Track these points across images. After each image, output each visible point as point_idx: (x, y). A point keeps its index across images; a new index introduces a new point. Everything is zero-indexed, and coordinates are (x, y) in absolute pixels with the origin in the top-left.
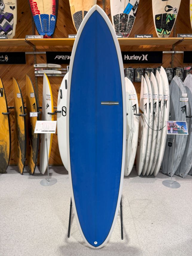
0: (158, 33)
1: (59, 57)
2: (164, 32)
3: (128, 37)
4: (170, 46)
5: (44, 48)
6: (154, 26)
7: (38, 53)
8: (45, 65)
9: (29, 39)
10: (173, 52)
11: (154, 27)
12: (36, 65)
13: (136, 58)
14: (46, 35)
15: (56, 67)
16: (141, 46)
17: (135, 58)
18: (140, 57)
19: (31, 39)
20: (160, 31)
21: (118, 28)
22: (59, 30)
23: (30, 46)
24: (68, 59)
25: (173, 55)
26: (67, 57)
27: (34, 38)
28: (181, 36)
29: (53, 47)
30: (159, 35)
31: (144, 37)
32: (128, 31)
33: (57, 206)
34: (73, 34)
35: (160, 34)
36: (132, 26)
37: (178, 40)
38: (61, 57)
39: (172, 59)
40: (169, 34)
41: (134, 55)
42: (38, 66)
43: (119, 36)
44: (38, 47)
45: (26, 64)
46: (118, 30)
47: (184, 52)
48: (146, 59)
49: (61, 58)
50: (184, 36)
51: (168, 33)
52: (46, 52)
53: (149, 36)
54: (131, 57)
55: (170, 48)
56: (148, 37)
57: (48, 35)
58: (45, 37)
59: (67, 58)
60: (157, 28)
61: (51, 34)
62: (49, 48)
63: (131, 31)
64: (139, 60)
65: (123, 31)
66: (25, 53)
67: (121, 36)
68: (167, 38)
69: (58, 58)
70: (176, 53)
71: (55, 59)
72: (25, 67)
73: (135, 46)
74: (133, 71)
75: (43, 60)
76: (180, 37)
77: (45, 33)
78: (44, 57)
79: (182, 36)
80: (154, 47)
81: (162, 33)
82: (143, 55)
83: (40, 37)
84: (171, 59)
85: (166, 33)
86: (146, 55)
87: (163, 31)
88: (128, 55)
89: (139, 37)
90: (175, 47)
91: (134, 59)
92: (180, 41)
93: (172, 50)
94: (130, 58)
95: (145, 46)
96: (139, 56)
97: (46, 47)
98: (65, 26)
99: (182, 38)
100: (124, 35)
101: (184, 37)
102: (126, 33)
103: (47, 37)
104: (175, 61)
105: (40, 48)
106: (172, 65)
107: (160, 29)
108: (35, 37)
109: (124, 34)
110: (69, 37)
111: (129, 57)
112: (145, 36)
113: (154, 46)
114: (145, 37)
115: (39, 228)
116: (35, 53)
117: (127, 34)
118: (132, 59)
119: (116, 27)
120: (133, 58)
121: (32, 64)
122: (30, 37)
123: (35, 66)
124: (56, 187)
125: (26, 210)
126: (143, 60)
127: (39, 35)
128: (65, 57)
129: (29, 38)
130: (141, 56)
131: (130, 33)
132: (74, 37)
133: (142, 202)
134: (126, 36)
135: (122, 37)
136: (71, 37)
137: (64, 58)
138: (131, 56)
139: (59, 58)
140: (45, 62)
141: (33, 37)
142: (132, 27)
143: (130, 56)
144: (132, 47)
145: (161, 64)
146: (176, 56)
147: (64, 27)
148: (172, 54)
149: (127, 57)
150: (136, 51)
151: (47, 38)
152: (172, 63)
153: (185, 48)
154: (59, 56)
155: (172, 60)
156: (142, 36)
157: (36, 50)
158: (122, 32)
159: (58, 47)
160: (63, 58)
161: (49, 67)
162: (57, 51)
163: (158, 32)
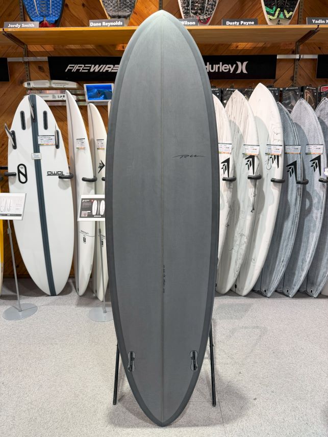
0: (267, 17)
1: (73, 67)
2: (279, 14)
3: (210, 25)
4: (291, 44)
5: (44, 50)
6: (261, 3)
7: (31, 59)
8: (46, 84)
9: (10, 30)
10: (297, 57)
11: (261, 7)
12: (29, 84)
13: (225, 69)
14: (45, 22)
15: (66, 86)
16: (234, 44)
17: (223, 68)
18: (232, 67)
19: (13, 30)
20: (273, 13)
21: (188, 6)
22: (72, 13)
23: (17, 46)
24: (92, 70)
25: (297, 63)
26: (90, 67)
27: (21, 27)
28: (314, 21)
29: (61, 47)
30: (270, 19)
31: (240, 24)
32: (209, 13)
33: (66, 361)
34: (98, 19)
35: (271, 17)
36: (215, 3)
37: (308, 31)
38: (77, 68)
39: (295, 70)
40: (289, 18)
41: (221, 63)
42: (33, 84)
43: (191, 23)
44: (33, 48)
45: (10, 83)
46: (188, 9)
47: (319, 56)
48: (245, 71)
49: (78, 70)
50: (320, 21)
51: (288, 16)
52: (49, 58)
53: (250, 23)
54: (216, 67)
55: (291, 48)
56: (248, 25)
57: (49, 22)
58: (42, 24)
59: (89, 70)
60: (265, 5)
61: (54, 19)
62: (54, 49)
63: (214, 12)
64: (231, 72)
65: (199, 11)
66: (6, 59)
67: (194, 23)
68: (286, 25)
69: (72, 69)
70: (303, 59)
71: (66, 71)
72: (9, 87)
73: (222, 45)
74: (218, 94)
75: (43, 74)
76: (311, 23)
77: (43, 16)
78: (45, 68)
79: (317, 22)
80: (261, 47)
81: (276, 17)
82: (237, 62)
83: (32, 26)
84: (292, 72)
85: (285, 16)
86: (245, 63)
87: (277, 12)
88: (208, 63)
89: (231, 23)
90: (301, 46)
91: (221, 71)
92: (312, 33)
93: (294, 52)
94: (212, 69)
95: (242, 45)
96: (230, 65)
97: (49, 48)
98: (83, 5)
99: (316, 26)
100: (200, 20)
101: (320, 23)
102: (205, 18)
103: (48, 25)
104: (300, 75)
105: (38, 50)
106: (294, 82)
107: (272, 8)
108: (23, 25)
109: (201, 18)
110: (92, 24)
111: (210, 66)
112: (242, 22)
113: (261, 45)
114: (243, 24)
115: (24, 411)
116: (26, 59)
117: (207, 19)
118: (217, 71)
119: (184, 3)
120: (219, 68)
121: (22, 83)
122: (12, 26)
123: (26, 85)
124: (69, 321)
125: (4, 370)
126: (237, 72)
127: (32, 20)
128: (85, 67)
129: (10, 27)
130: (234, 65)
131: (212, 15)
132: (100, 24)
133: (235, 351)
134: (205, 22)
135: (196, 25)
136: (95, 25)
137: (83, 69)
138: (214, 66)
139: (74, 70)
140: (47, 78)
141: (19, 26)
142: (217, 4)
143: (212, 64)
144: (217, 47)
145: (272, 80)
146: (302, 64)
147: (82, 7)
148: (295, 60)
149: (207, 67)
150: (224, 54)
151: (46, 26)
152: (295, 79)
153: (320, 48)
154: (74, 65)
155: (295, 72)
156: (236, 22)
157: (28, 53)
158: (195, 14)
159: (73, 47)
160: (81, 68)
161: (54, 86)
162: (69, 55)
163: (268, 13)
